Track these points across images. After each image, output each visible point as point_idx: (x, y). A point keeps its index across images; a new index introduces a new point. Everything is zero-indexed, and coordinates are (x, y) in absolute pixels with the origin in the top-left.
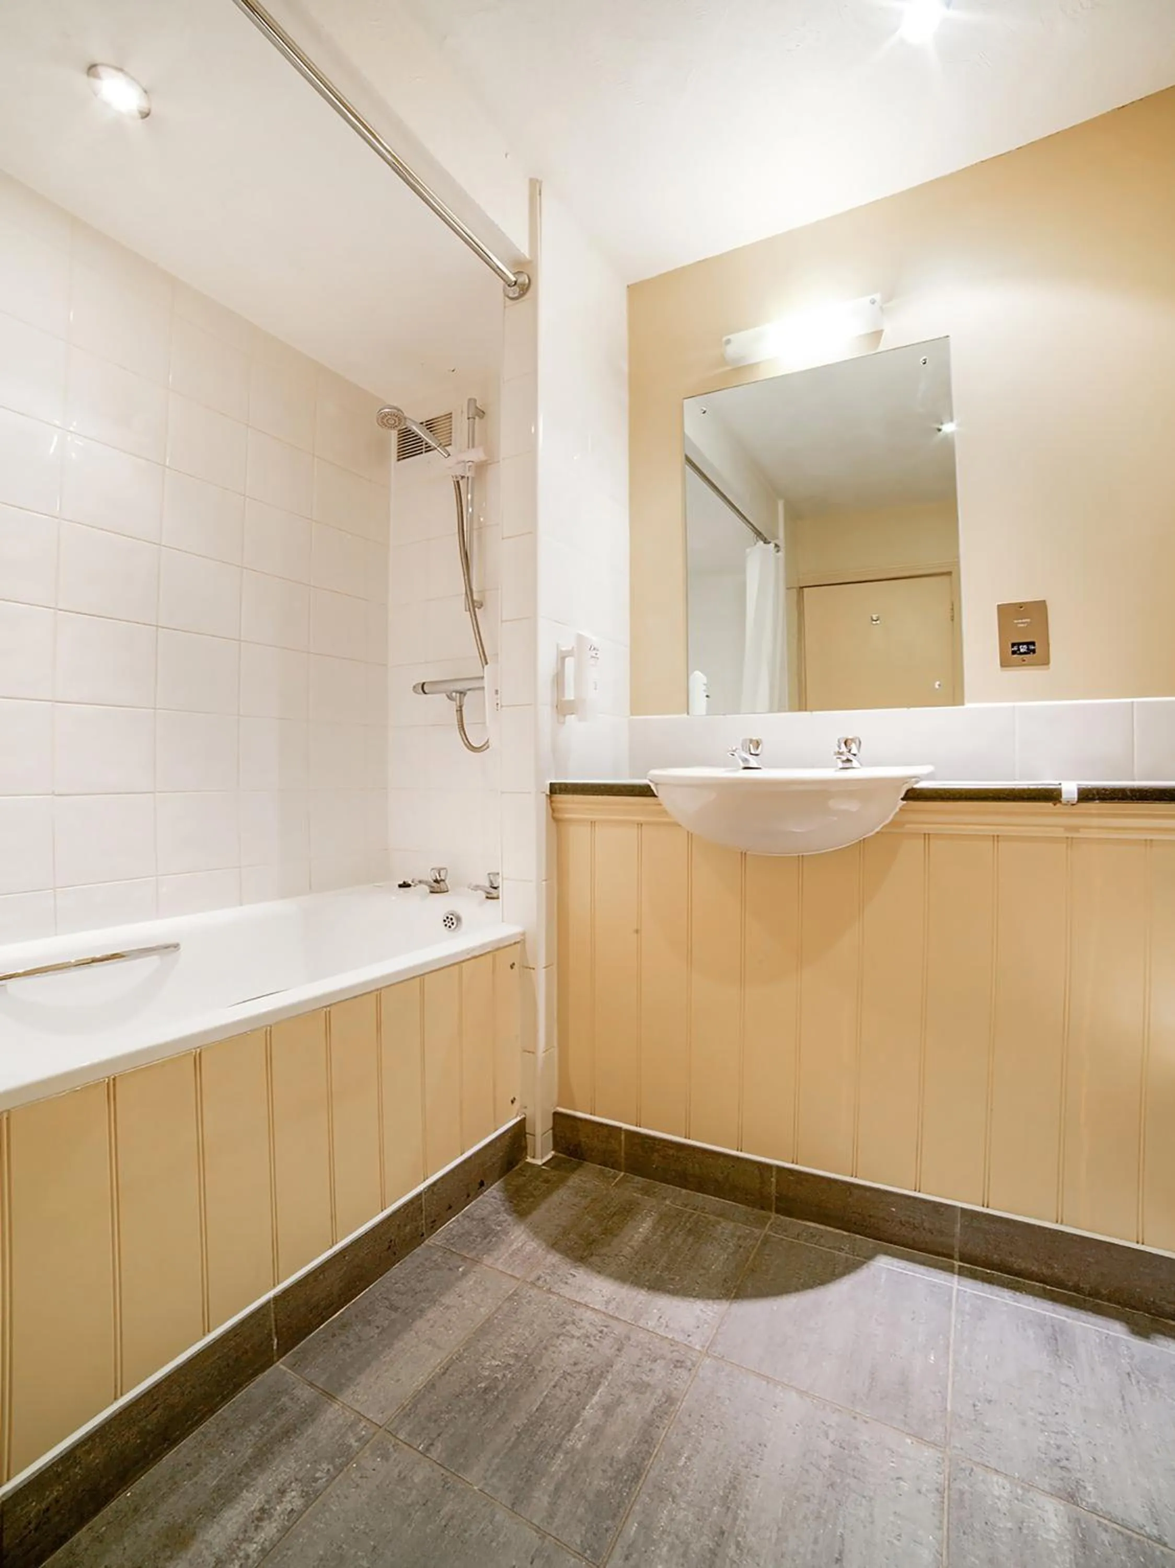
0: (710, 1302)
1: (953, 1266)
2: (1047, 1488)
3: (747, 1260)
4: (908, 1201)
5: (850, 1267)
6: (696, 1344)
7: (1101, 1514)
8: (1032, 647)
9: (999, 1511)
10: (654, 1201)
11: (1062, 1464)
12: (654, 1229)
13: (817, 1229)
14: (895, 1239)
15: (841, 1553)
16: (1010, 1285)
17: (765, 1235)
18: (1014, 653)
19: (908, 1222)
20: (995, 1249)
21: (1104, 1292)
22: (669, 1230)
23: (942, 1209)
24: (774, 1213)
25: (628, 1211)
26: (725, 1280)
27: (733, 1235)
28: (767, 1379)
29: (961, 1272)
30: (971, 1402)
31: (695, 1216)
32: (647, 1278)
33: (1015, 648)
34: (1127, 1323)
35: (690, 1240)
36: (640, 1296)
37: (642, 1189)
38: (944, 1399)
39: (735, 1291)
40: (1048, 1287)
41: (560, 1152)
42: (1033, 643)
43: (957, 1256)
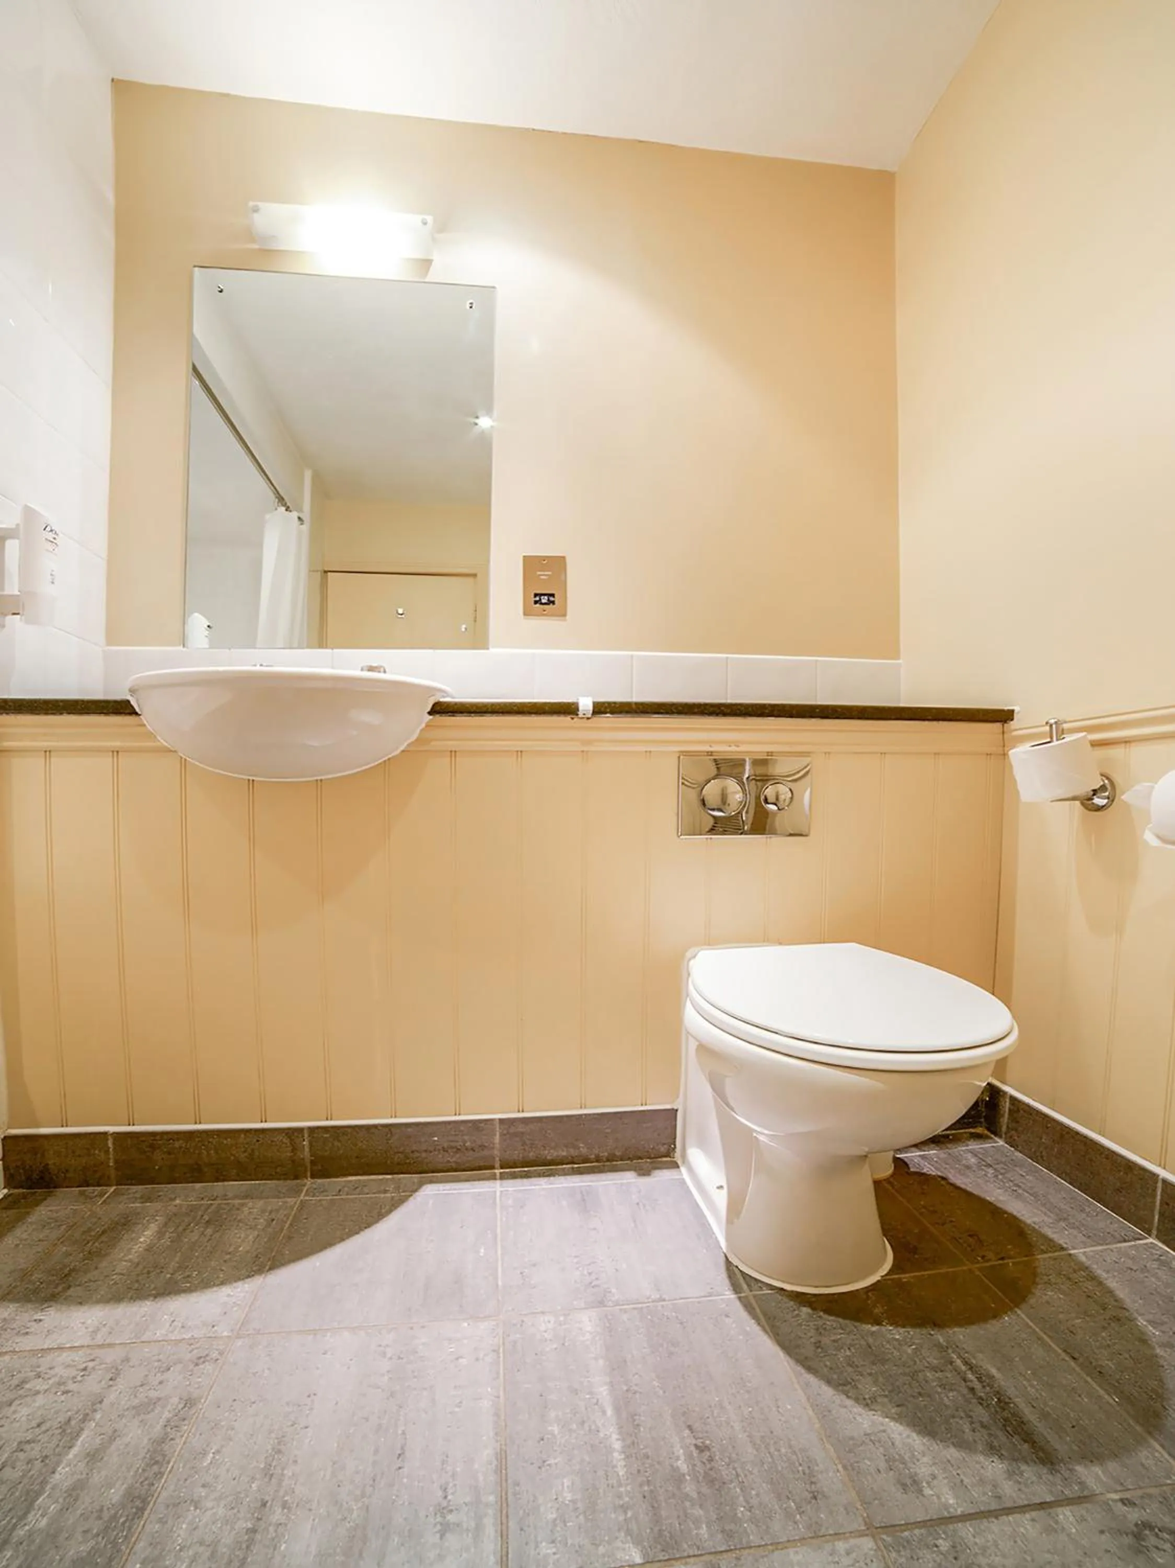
0: (240, 1284)
1: (495, 1174)
2: (583, 1305)
3: (282, 1230)
4: (449, 1127)
5: (395, 1204)
6: (222, 1332)
7: (621, 1303)
8: (552, 599)
9: (546, 1340)
10: (158, 1205)
11: (593, 1284)
12: (160, 1234)
13: (359, 1180)
14: (440, 1167)
15: (402, 1448)
16: (546, 1174)
17: (302, 1201)
18: (536, 602)
19: (452, 1147)
20: (531, 1147)
21: (618, 1153)
22: (181, 1228)
23: (482, 1125)
24: (309, 1179)
25: (125, 1223)
26: (257, 1256)
27: (263, 1211)
28: (314, 1332)
29: (503, 1177)
30: (519, 1272)
31: (213, 1207)
32: (153, 1286)
33: (537, 599)
34: (635, 1170)
35: (209, 1231)
36: (146, 1307)
37: (141, 1197)
38: (496, 1278)
39: (269, 1263)
40: (576, 1166)
41: (15, 1188)
42: (553, 595)
43: (497, 1165)
